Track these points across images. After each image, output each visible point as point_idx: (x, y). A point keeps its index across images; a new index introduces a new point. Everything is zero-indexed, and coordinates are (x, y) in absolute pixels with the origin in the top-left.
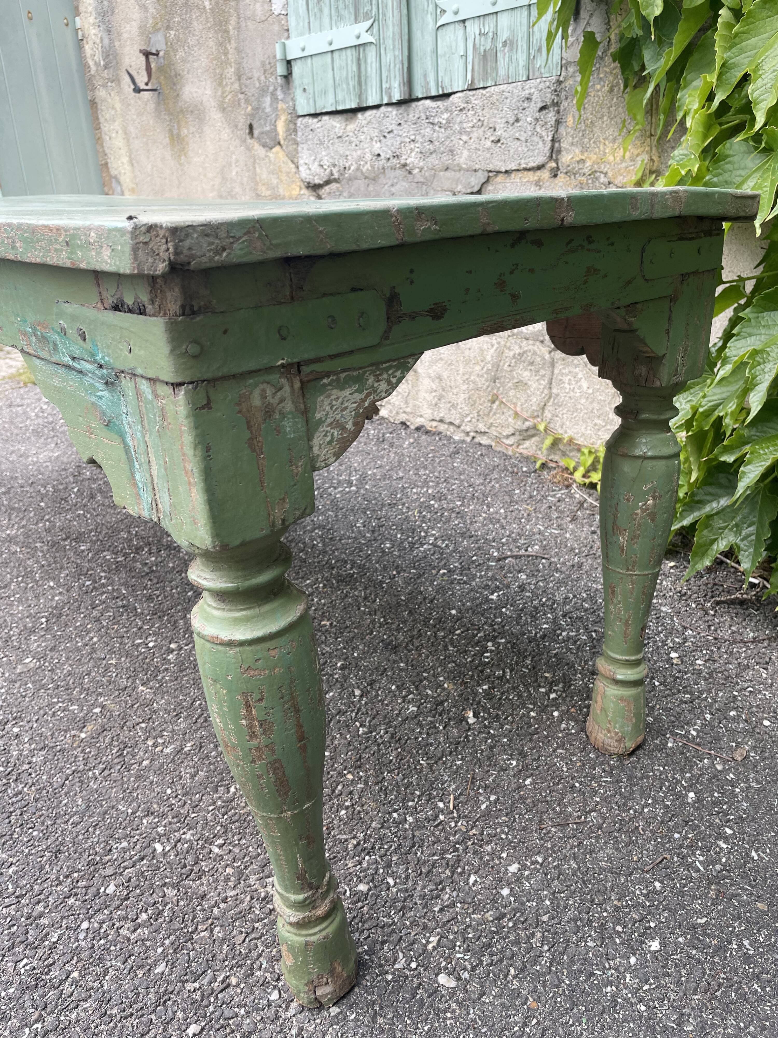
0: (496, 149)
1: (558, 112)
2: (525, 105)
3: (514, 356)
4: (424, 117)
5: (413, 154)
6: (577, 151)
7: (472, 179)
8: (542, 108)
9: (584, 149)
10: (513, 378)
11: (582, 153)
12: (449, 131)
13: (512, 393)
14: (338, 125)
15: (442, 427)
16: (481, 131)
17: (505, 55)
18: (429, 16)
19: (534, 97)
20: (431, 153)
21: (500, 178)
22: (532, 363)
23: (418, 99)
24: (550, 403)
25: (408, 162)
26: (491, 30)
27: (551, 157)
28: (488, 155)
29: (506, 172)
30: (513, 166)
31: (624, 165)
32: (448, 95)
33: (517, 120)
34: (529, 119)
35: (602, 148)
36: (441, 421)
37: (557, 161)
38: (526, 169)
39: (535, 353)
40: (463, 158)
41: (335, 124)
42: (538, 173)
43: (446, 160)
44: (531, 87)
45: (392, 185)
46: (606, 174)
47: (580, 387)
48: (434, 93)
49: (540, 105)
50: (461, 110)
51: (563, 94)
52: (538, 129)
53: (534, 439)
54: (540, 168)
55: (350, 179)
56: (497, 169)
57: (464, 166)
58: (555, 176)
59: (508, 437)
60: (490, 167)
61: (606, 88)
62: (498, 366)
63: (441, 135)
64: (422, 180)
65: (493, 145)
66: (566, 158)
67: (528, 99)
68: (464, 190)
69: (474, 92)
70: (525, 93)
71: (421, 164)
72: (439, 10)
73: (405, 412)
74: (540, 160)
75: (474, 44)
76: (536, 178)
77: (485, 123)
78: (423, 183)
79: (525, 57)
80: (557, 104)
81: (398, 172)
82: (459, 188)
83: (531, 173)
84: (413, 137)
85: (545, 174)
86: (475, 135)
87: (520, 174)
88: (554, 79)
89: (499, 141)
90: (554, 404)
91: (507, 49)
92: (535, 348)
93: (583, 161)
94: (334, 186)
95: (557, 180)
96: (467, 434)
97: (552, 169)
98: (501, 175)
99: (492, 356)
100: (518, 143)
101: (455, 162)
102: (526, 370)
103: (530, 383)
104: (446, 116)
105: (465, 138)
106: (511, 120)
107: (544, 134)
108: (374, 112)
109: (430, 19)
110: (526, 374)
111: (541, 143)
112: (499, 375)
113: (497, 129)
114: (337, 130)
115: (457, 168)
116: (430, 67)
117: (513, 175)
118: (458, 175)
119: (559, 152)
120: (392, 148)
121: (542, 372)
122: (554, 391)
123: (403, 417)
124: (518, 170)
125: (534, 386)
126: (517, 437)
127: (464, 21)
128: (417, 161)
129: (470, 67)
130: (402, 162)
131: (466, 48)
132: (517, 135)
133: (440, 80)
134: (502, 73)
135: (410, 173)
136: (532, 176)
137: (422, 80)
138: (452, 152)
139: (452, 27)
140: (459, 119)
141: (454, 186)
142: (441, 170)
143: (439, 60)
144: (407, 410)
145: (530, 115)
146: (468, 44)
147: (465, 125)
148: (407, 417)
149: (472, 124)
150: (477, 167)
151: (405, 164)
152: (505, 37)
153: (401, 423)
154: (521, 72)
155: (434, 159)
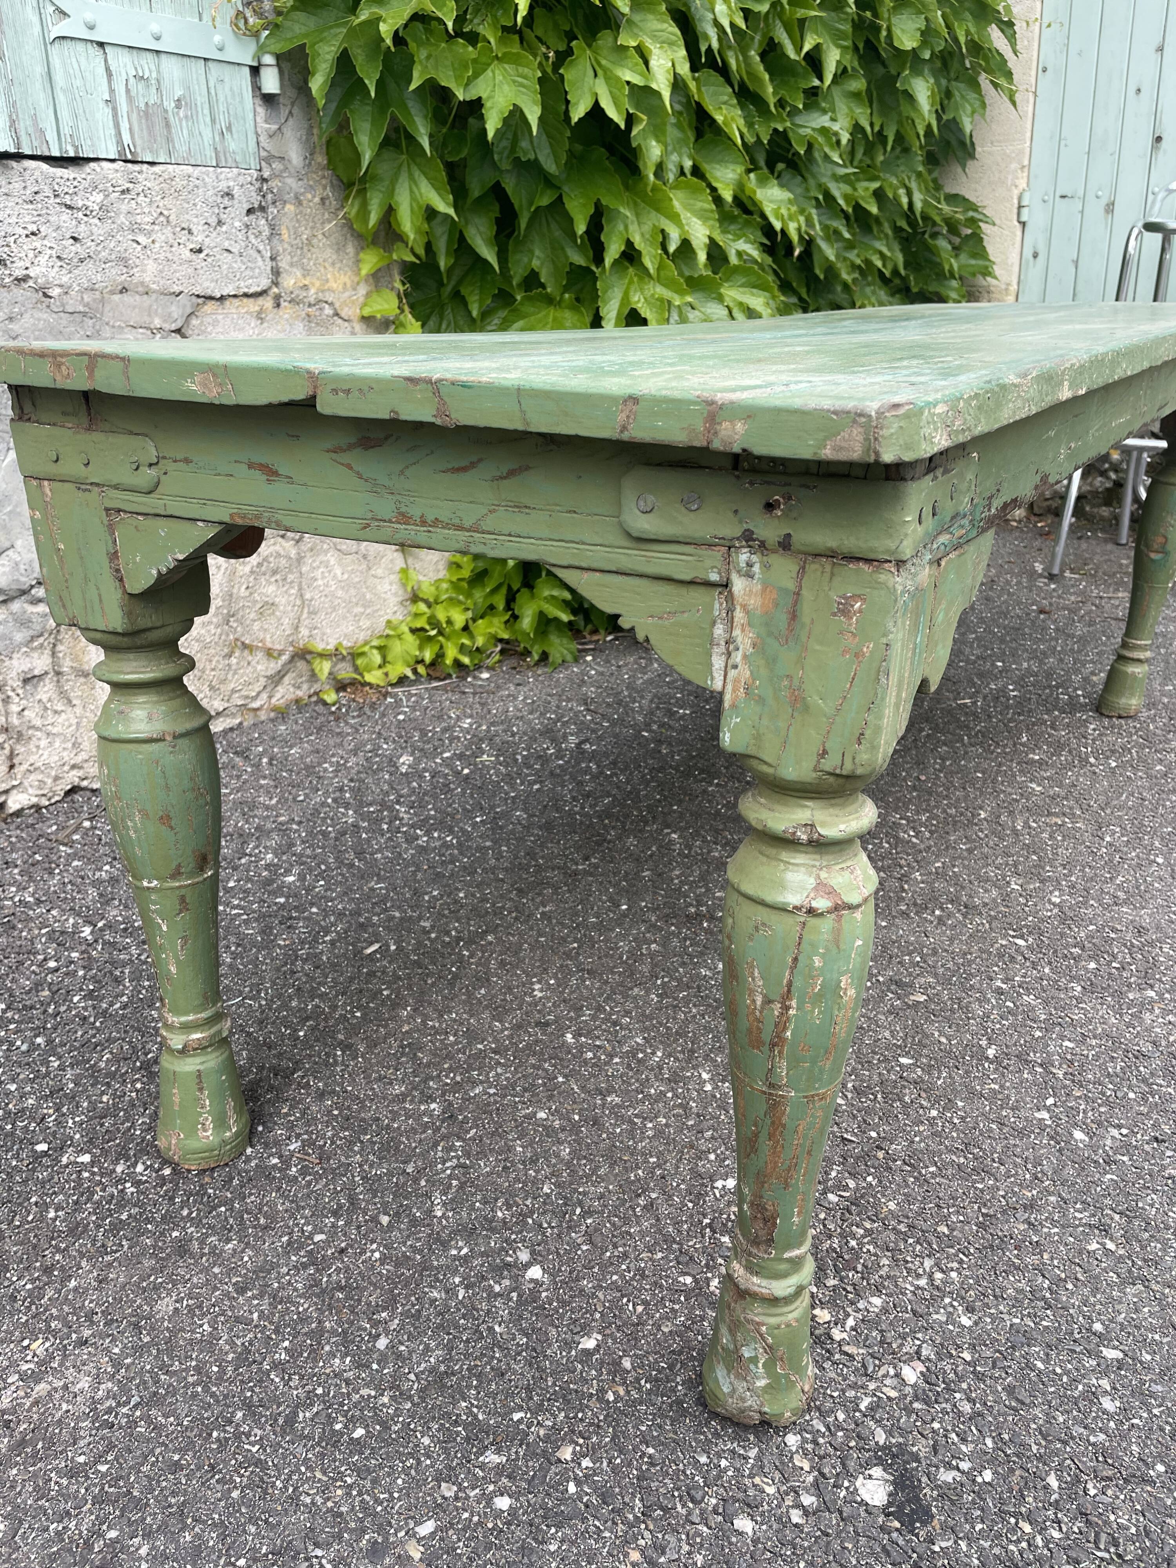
0: (199, 261)
1: (268, 220)
2: (226, 201)
3: (252, 572)
4: (47, 191)
5: (43, 259)
6: (299, 274)
7: (173, 308)
8: (250, 211)
9: (306, 273)
10: (255, 602)
11: (304, 276)
12: (106, 226)
13: (256, 626)
16: (168, 232)
17: (180, 121)
19: (236, 191)
20: (82, 261)
21: (211, 307)
22: (275, 572)
24: (305, 615)
25: (32, 273)
26: (153, 75)
27: (272, 280)
28: (190, 271)
29: (222, 298)
30: (229, 290)
31: (347, 294)
33: (220, 223)
34: (237, 224)
35: (322, 270)
37: (278, 286)
38: (246, 295)
39: (279, 555)
40: (149, 272)
42: (260, 301)
43: (116, 275)
44: (228, 177)
45: (11, 319)
46: (331, 304)
47: (335, 576)
48: (56, 153)
49: (247, 206)
50: (123, 192)
51: (270, 197)
52: (252, 238)
53: (286, 680)
54: (263, 293)
56: (209, 292)
57: (154, 287)
58: (279, 306)
59: (257, 696)
60: (198, 290)
61: (317, 200)
62: (231, 595)
63: (94, 230)
64: (82, 309)
65: (194, 256)
66: (289, 282)
67: (228, 194)
69: (139, 168)
70: (223, 186)
71: (66, 279)
73: (74, 767)
74: (262, 283)
75: (128, 91)
76: (257, 308)
77: (173, 219)
78: (84, 314)
79: (210, 131)
80: (266, 210)
82: (154, 323)
83: (251, 300)
84: (33, 228)
85: (267, 303)
86: (160, 237)
87: (236, 302)
88: (255, 174)
89: (200, 251)
90: (309, 613)
91: (182, 114)
92: (277, 548)
93: (305, 287)
95: (280, 311)
97: (275, 297)
98: (212, 303)
99: (221, 585)
100: (230, 256)
101: (135, 280)
102: (270, 583)
103: (277, 600)
104: (98, 197)
105: (143, 240)
106: (213, 221)
107: (261, 248)
110: (272, 589)
111: (258, 259)
112: (234, 607)
113: (194, 231)
115: (140, 289)
116: (43, 103)
117: (227, 303)
118: (146, 300)
119: (279, 273)
121: (291, 577)
122: (308, 596)
123: (72, 778)
124: (235, 296)
125: (283, 601)
126: (269, 688)
127: (101, 45)
128: (53, 273)
129: (124, 126)
130: (19, 273)
131: (112, 91)
132: (226, 244)
133: (66, 130)
134: (181, 148)
135: (46, 295)
136: (253, 305)
137: (29, 122)
138: (123, 261)
139: (80, 47)
140: (124, 208)
141: (147, 319)
142: (112, 293)
143: (61, 98)
144: (78, 759)
145: (236, 218)
146: (115, 85)
147: (139, 219)
148: (81, 773)
149: (149, 219)
150: (177, 289)
151: (25, 279)
152: (179, 93)
153: (68, 793)
154: (208, 153)
155: (89, 272)
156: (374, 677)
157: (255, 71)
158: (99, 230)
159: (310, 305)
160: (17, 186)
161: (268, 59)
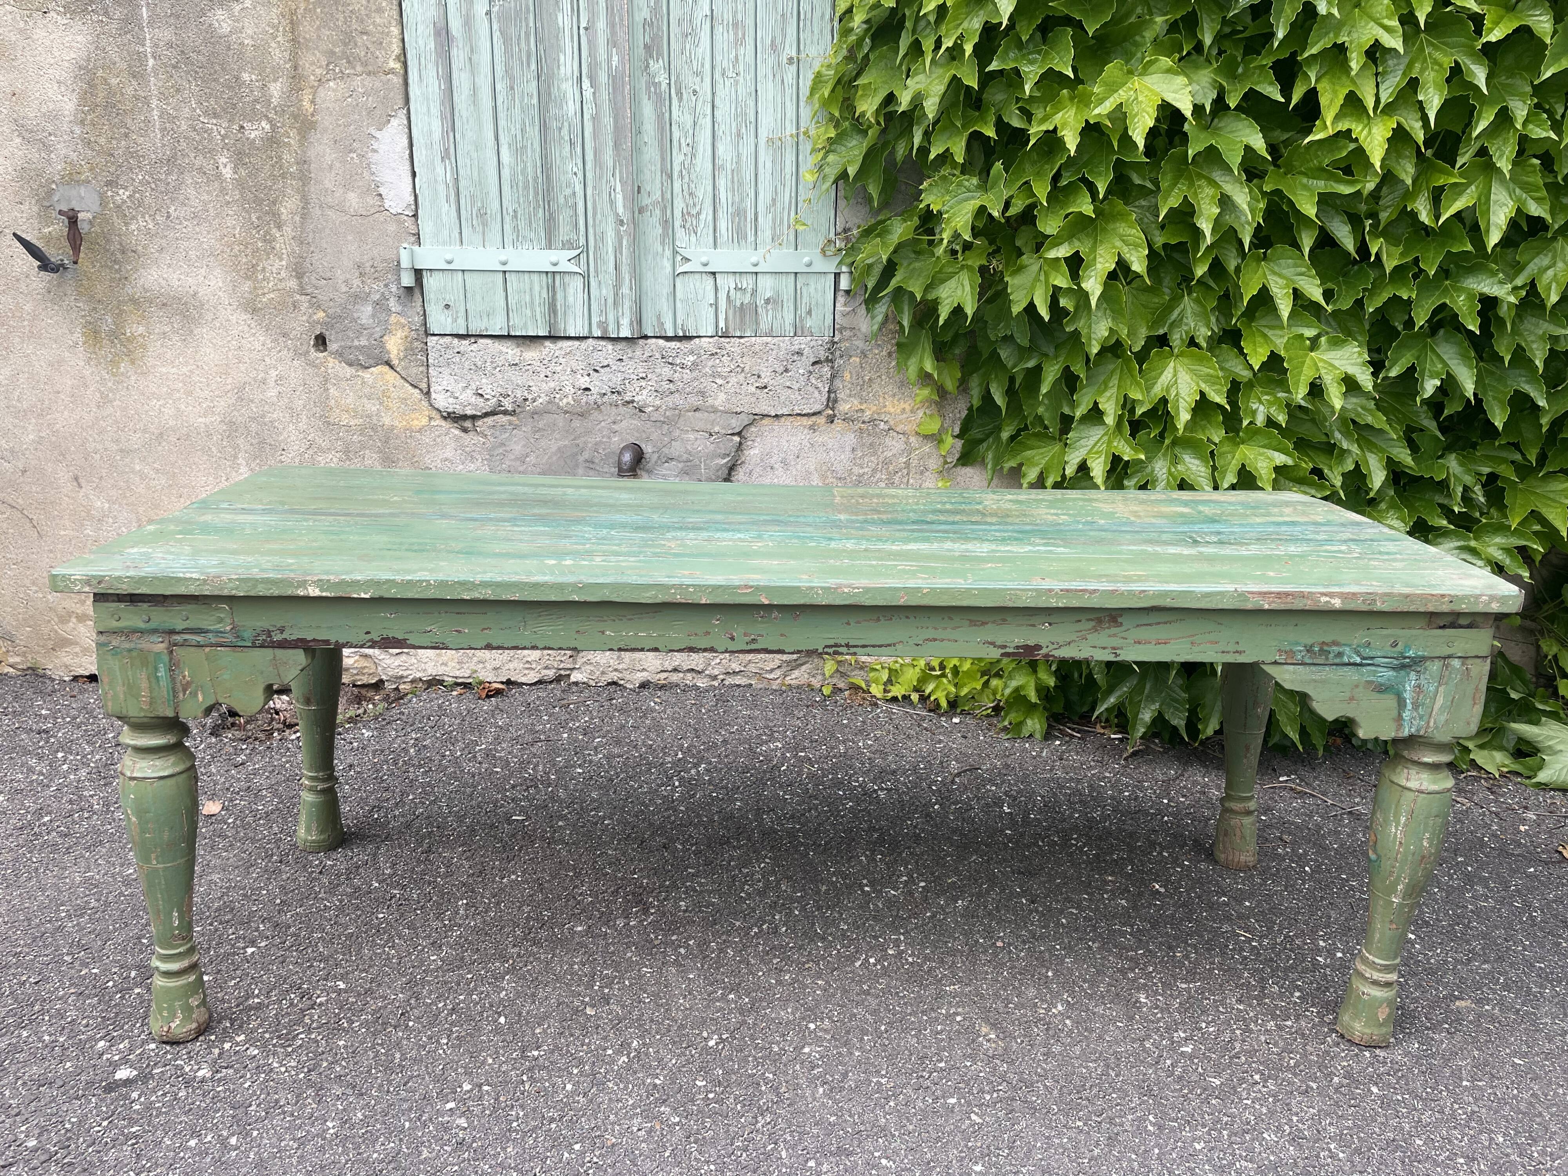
0: (762, 394)
1: (832, 367)
2: (795, 357)
4: (658, 356)
5: (645, 392)
6: (856, 402)
7: (734, 421)
8: (814, 363)
9: (863, 400)
11: (861, 403)
12: (695, 374)
14: (510, 351)
15: (675, 678)
16: (741, 377)
17: (767, 311)
18: (665, 260)
19: (805, 352)
20: (672, 393)
21: (766, 421)
23: (646, 337)
25: (636, 399)
26: (750, 287)
27: (827, 405)
28: (753, 399)
29: (776, 416)
30: (785, 411)
31: (905, 416)
32: (690, 338)
33: (786, 371)
34: (801, 371)
35: (881, 400)
36: (675, 670)
37: (833, 409)
38: (800, 415)
40: (719, 400)
41: (504, 350)
42: (814, 418)
43: (694, 401)
44: (801, 342)
45: (614, 423)
46: (886, 422)
48: (670, 333)
49: (812, 360)
50: (712, 355)
51: (838, 353)
52: (812, 380)
53: (804, 668)
54: (817, 414)
55: (534, 413)
56: (766, 412)
57: (721, 408)
58: (832, 422)
59: (772, 670)
60: (757, 411)
61: (884, 353)
63: (685, 376)
64: (663, 419)
65: (758, 391)
66: (844, 407)
67: (798, 353)
68: (724, 432)
69: (728, 340)
70: (795, 348)
71: (658, 403)
72: (679, 258)
73: (616, 670)
74: (817, 407)
75: (728, 296)
76: (809, 423)
77: (747, 369)
78: (664, 422)
79: (792, 316)
80: (831, 361)
81: (622, 409)
82: (717, 429)
83: (804, 418)
84: (643, 375)
85: (821, 420)
86: (733, 380)
87: (791, 419)
88: (827, 339)
89: (765, 387)
91: (769, 307)
93: (862, 411)
94: (502, 419)
95: (833, 426)
96: (715, 678)
97: (829, 416)
98: (767, 419)
100: (790, 391)
101: (708, 404)
104: (691, 358)
105: (720, 381)
106: (781, 369)
107: (820, 385)
108: (576, 343)
109: (668, 265)
111: (816, 392)
113: (763, 376)
114: (509, 357)
115: (710, 409)
116: (665, 308)
117: (781, 419)
118: (712, 416)
119: (836, 401)
120: (610, 384)
123: (614, 676)
124: (789, 415)
126: (784, 669)
127: (714, 273)
128: (650, 399)
129: (722, 317)
130: (627, 399)
131: (716, 298)
132: (788, 384)
133: (679, 322)
134: (764, 326)
135: (641, 411)
136: (805, 421)
137: (654, 319)
138: (702, 393)
139: (697, 276)
140: (710, 363)
141: (709, 427)
142: (688, 411)
143: (678, 304)
144: (620, 667)
145: (801, 367)
146: (719, 295)
147: (719, 370)
148: (620, 675)
149: (728, 369)
150: (738, 410)
151: (633, 402)
152: (768, 295)
153: (609, 684)
154: (787, 329)
155: (677, 399)
156: (876, 690)
157: (837, 275)
158: (687, 375)
159: (864, 422)
160: (638, 353)
161: (844, 269)
